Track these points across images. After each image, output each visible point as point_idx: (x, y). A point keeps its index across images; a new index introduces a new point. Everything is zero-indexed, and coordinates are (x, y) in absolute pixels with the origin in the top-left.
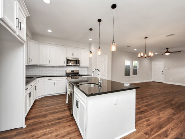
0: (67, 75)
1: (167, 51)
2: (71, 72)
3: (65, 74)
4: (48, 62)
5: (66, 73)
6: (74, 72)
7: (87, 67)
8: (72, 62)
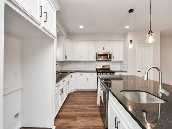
0: (98, 71)
2: (101, 68)
3: (95, 70)
4: (80, 58)
5: (97, 69)
6: (105, 67)
7: (121, 62)
8: (102, 57)
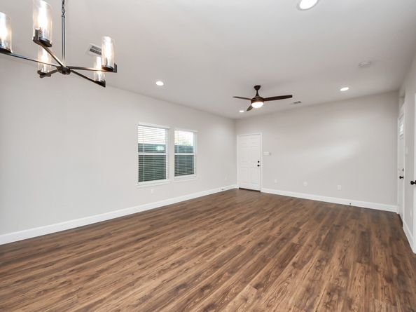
1: (257, 95)
